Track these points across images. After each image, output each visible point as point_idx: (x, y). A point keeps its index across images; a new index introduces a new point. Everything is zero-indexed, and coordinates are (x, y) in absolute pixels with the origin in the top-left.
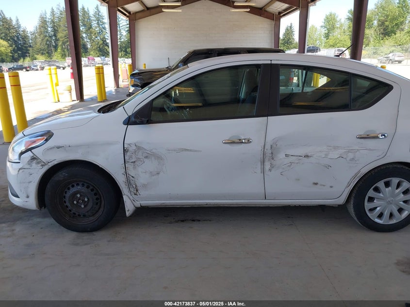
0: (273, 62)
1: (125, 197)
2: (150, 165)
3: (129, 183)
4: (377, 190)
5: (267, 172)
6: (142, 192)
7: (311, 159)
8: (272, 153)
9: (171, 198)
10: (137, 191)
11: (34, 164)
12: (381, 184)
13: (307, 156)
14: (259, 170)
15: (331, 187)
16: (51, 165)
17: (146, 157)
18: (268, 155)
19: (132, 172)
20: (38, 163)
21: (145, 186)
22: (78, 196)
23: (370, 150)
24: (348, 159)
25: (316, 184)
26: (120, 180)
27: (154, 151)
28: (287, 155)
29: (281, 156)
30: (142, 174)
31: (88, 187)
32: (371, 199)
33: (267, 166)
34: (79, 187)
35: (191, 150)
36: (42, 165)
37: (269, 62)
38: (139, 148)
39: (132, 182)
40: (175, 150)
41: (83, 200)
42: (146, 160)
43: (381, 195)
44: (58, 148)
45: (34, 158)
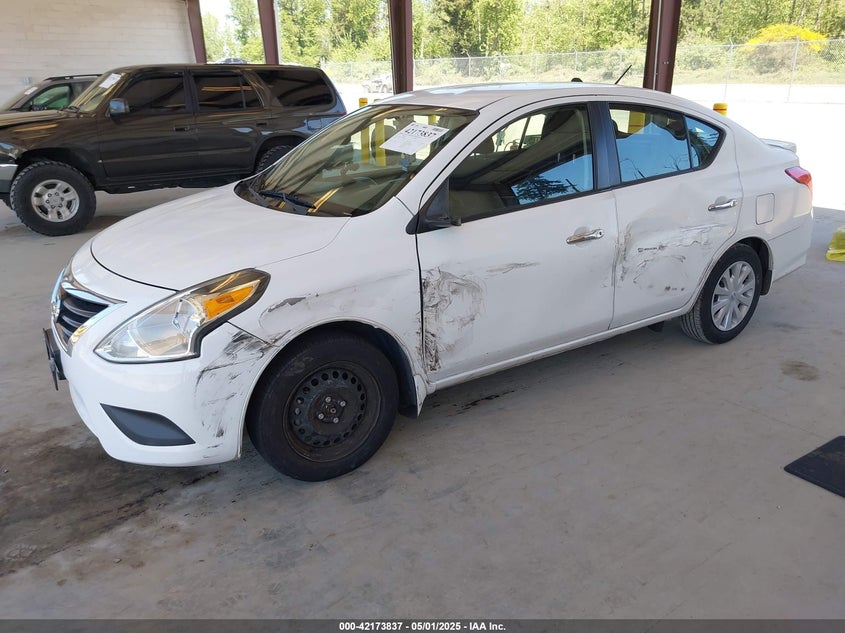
1: (417, 379)
2: (459, 306)
3: (424, 348)
4: (723, 283)
5: (619, 283)
6: (445, 362)
7: (667, 250)
8: (625, 250)
9: (485, 362)
10: (437, 361)
11: (243, 353)
13: (662, 247)
14: (609, 282)
15: (682, 289)
16: (281, 345)
17: (454, 292)
19: (431, 327)
20: (252, 346)
21: (450, 348)
22: (328, 400)
23: (723, 225)
24: (702, 244)
25: (668, 288)
26: (410, 344)
27: (468, 277)
28: (640, 250)
29: (633, 251)
30: (445, 329)
31: (345, 377)
32: (717, 299)
33: (619, 273)
34: (329, 381)
35: (523, 265)
36: (262, 350)
38: (444, 275)
39: (431, 345)
40: (500, 270)
42: (453, 297)
43: (725, 289)
44: (293, 302)
45: (240, 338)
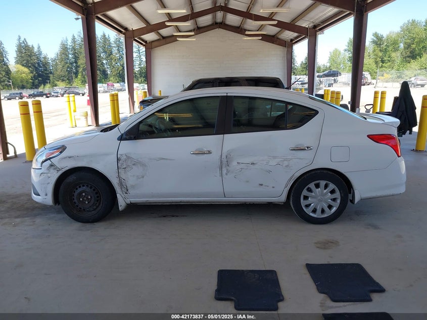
0: (228, 95)
1: (118, 195)
2: (136, 171)
3: (121, 184)
4: (310, 190)
5: (224, 176)
6: (131, 191)
7: (256, 166)
8: (227, 162)
9: (153, 196)
10: (127, 190)
11: (52, 170)
12: (312, 186)
13: (253, 164)
14: (218, 174)
15: (273, 187)
16: (64, 170)
17: (134, 164)
18: (224, 163)
19: (123, 176)
20: (55, 169)
21: (133, 187)
22: (84, 194)
23: (300, 159)
24: (284, 165)
25: (262, 185)
26: (115, 182)
27: (140, 160)
28: (238, 163)
29: (234, 163)
30: (130, 178)
31: (91, 188)
32: (306, 198)
33: (224, 171)
34: (84, 188)
35: (167, 159)
36: (58, 171)
37: (226, 95)
38: (128, 158)
39: (124, 184)
40: (155, 159)
41: (87, 198)
42: (134, 167)
43: (313, 194)
44: (70, 157)
45: (52, 165)
